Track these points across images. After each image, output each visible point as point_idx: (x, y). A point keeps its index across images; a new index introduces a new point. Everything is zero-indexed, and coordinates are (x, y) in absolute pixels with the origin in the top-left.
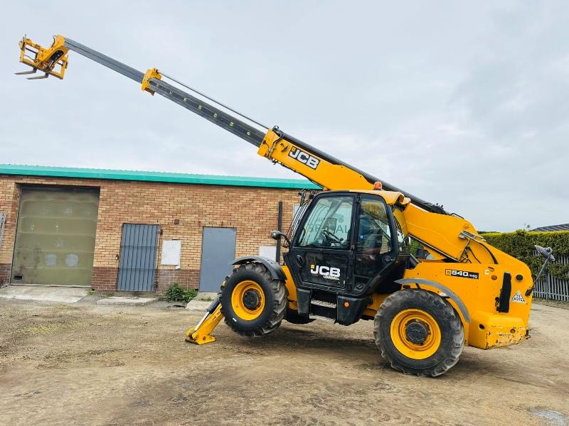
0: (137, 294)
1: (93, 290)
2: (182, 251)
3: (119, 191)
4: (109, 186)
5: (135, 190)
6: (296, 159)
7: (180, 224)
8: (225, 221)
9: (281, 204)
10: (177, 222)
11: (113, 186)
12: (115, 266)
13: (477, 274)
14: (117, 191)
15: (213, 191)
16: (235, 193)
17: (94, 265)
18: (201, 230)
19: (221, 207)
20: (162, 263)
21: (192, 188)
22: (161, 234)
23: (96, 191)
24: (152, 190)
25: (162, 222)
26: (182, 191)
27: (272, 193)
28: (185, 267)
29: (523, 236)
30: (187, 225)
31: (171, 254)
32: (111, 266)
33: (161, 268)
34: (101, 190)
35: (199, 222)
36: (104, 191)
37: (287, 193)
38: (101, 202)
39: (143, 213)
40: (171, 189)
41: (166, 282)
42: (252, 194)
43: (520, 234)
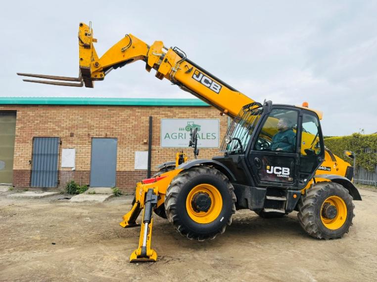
0: (45, 189)
1: (14, 187)
2: (76, 156)
3: (31, 113)
4: (23, 109)
5: (41, 111)
6: (200, 82)
7: (75, 136)
8: (108, 133)
9: (151, 118)
10: (72, 135)
11: (26, 109)
12: (29, 168)
13: (330, 168)
14: (29, 113)
15: (98, 110)
16: (115, 111)
17: (14, 169)
18: (90, 140)
19: (105, 123)
20: (62, 166)
21: (82, 108)
22: (61, 144)
23: (14, 113)
24: (53, 111)
25: (61, 135)
26: (75, 111)
27: (144, 110)
28: (79, 169)
29: (358, 137)
30: (80, 137)
31: (68, 159)
32: (25, 169)
33: (61, 169)
34: (17, 113)
35: (89, 134)
36: (19, 114)
37: (156, 110)
38: (17, 121)
39: (47, 128)
40: (67, 109)
41: (66, 180)
42: (128, 111)
43: (356, 136)
